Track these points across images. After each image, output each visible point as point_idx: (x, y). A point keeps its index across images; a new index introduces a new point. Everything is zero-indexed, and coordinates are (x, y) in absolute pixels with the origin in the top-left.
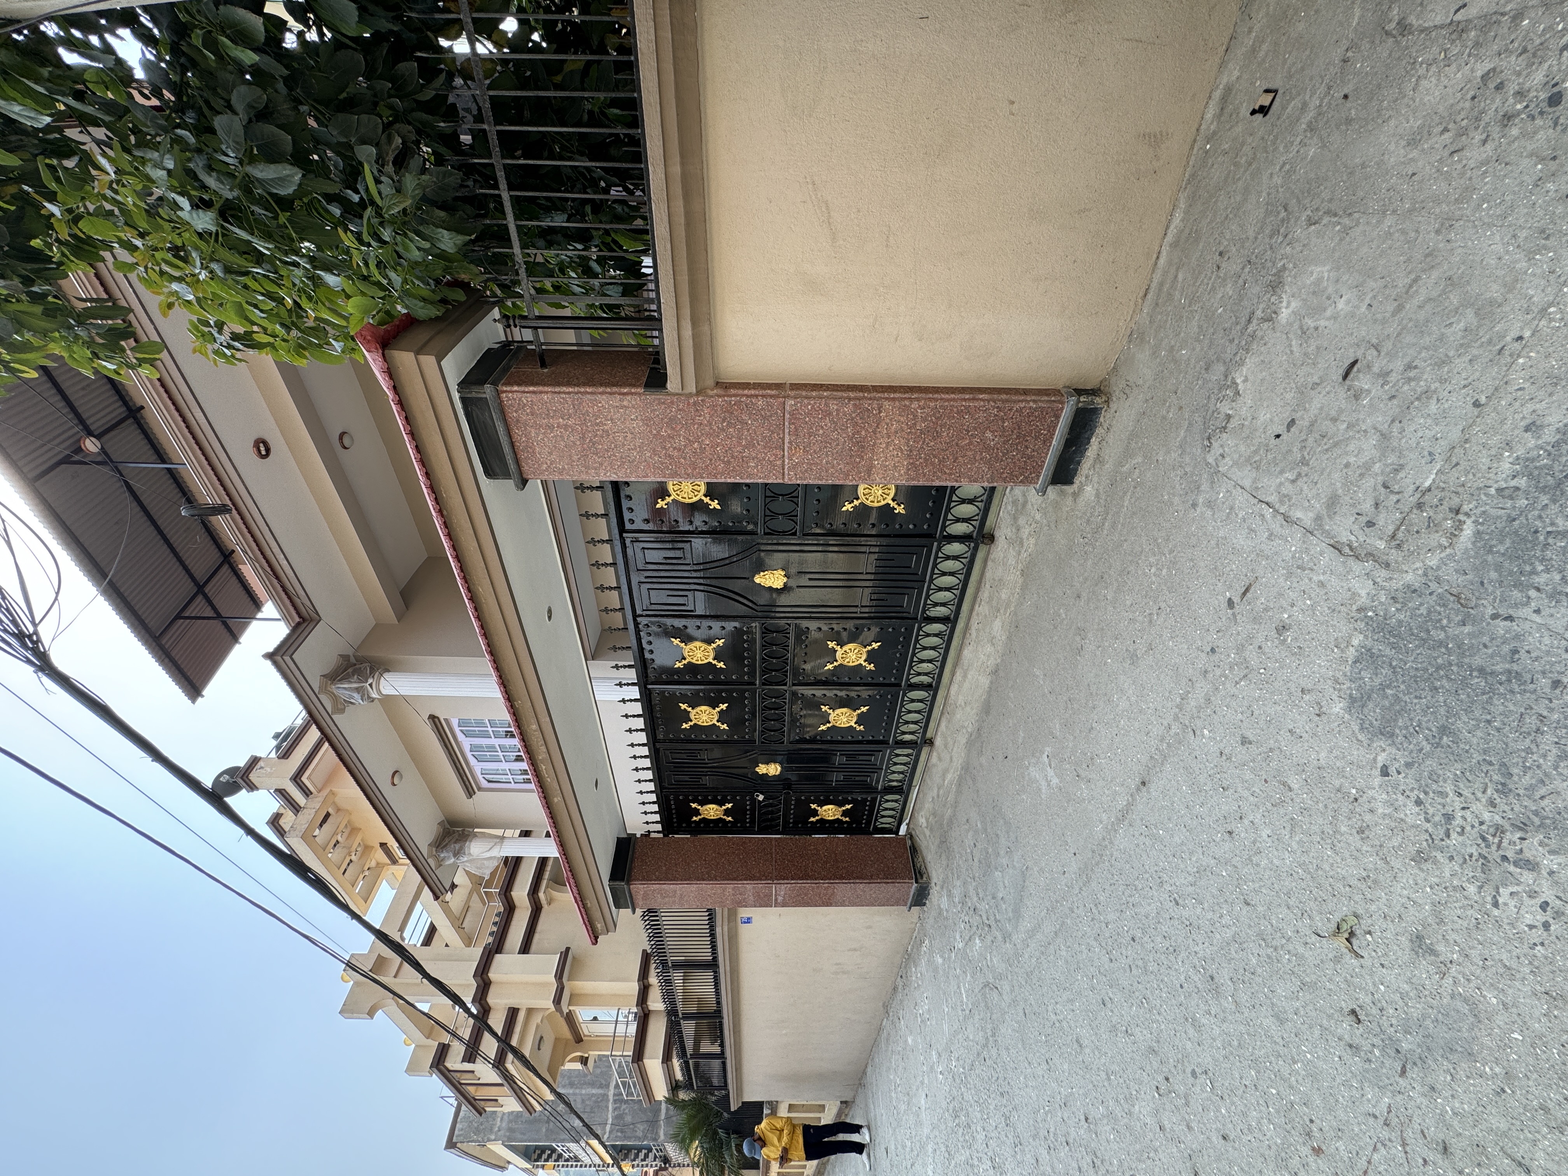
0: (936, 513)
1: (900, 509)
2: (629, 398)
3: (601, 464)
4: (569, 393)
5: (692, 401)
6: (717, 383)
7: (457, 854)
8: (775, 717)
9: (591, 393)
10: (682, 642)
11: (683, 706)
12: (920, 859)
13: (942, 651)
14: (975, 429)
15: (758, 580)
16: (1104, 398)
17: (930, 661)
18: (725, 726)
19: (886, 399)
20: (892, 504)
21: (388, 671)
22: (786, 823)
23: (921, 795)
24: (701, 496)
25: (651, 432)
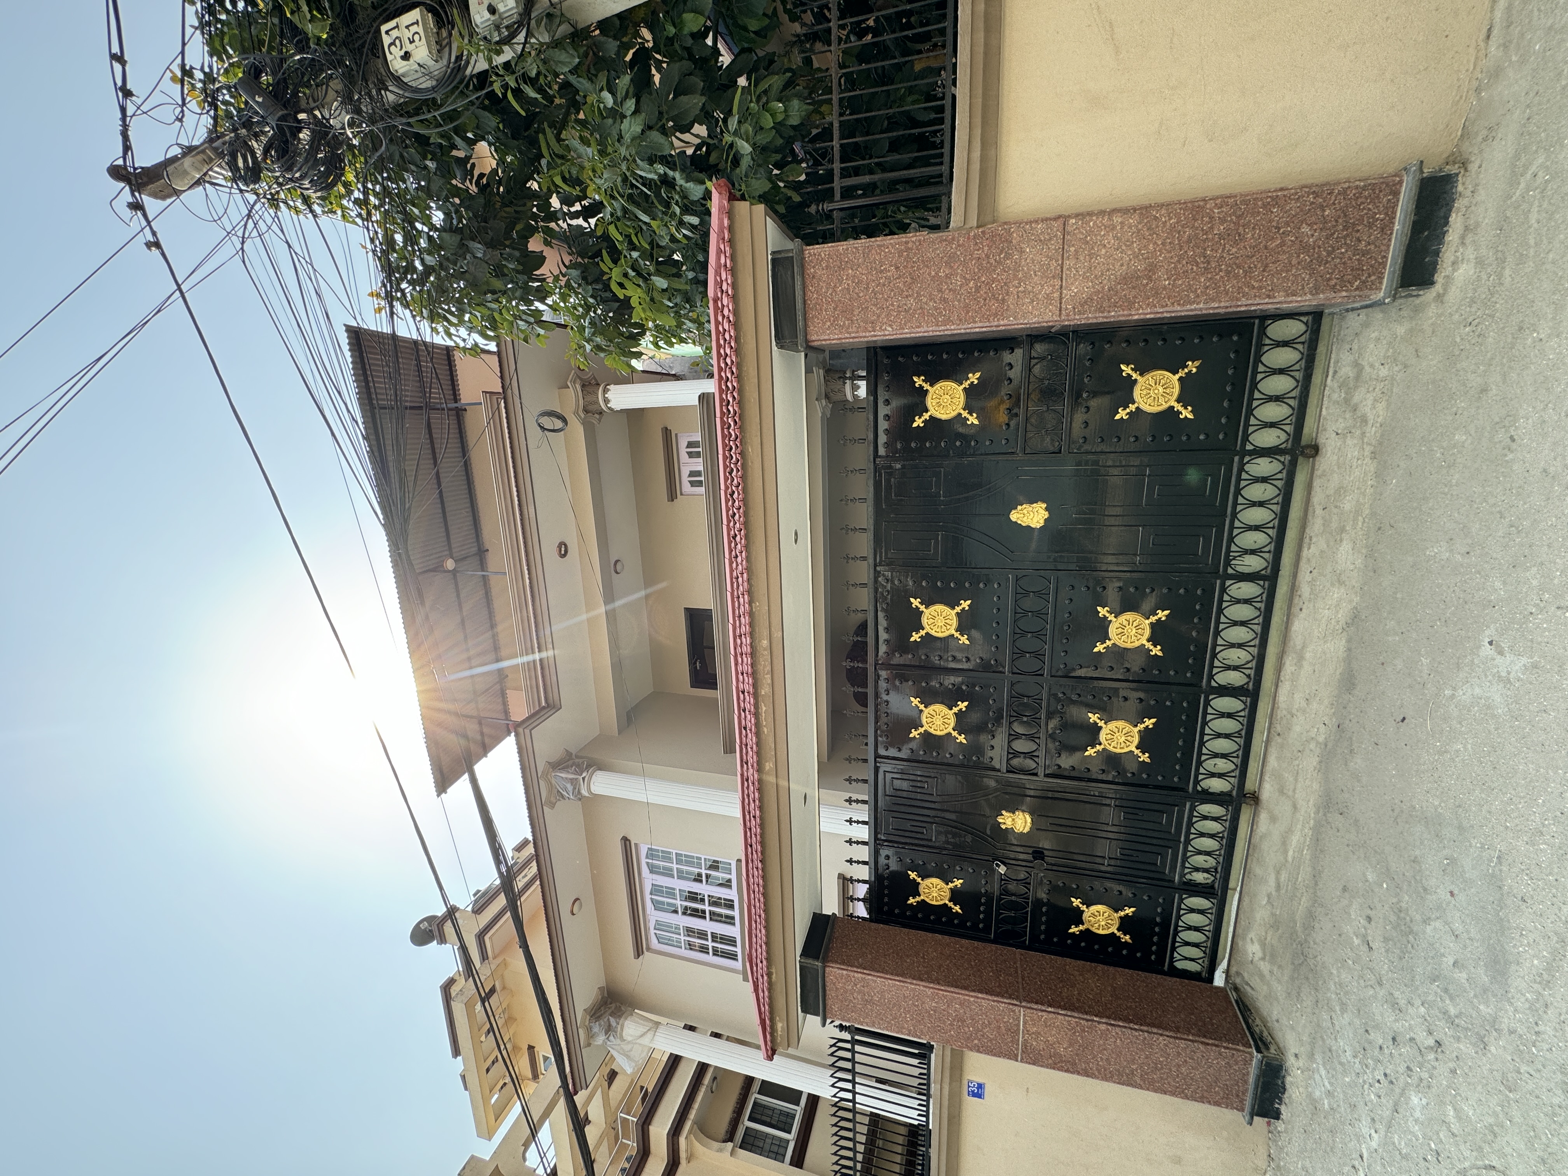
0: (1234, 418)
1: (1186, 413)
2: (914, 239)
10: (922, 603)
11: (915, 702)
12: (1258, 1022)
14: (1287, 224)
15: (1014, 516)
17: (1242, 646)
18: (962, 739)
20: (1177, 407)
21: (601, 769)
22: (1034, 938)
23: (1246, 900)
24: (959, 410)
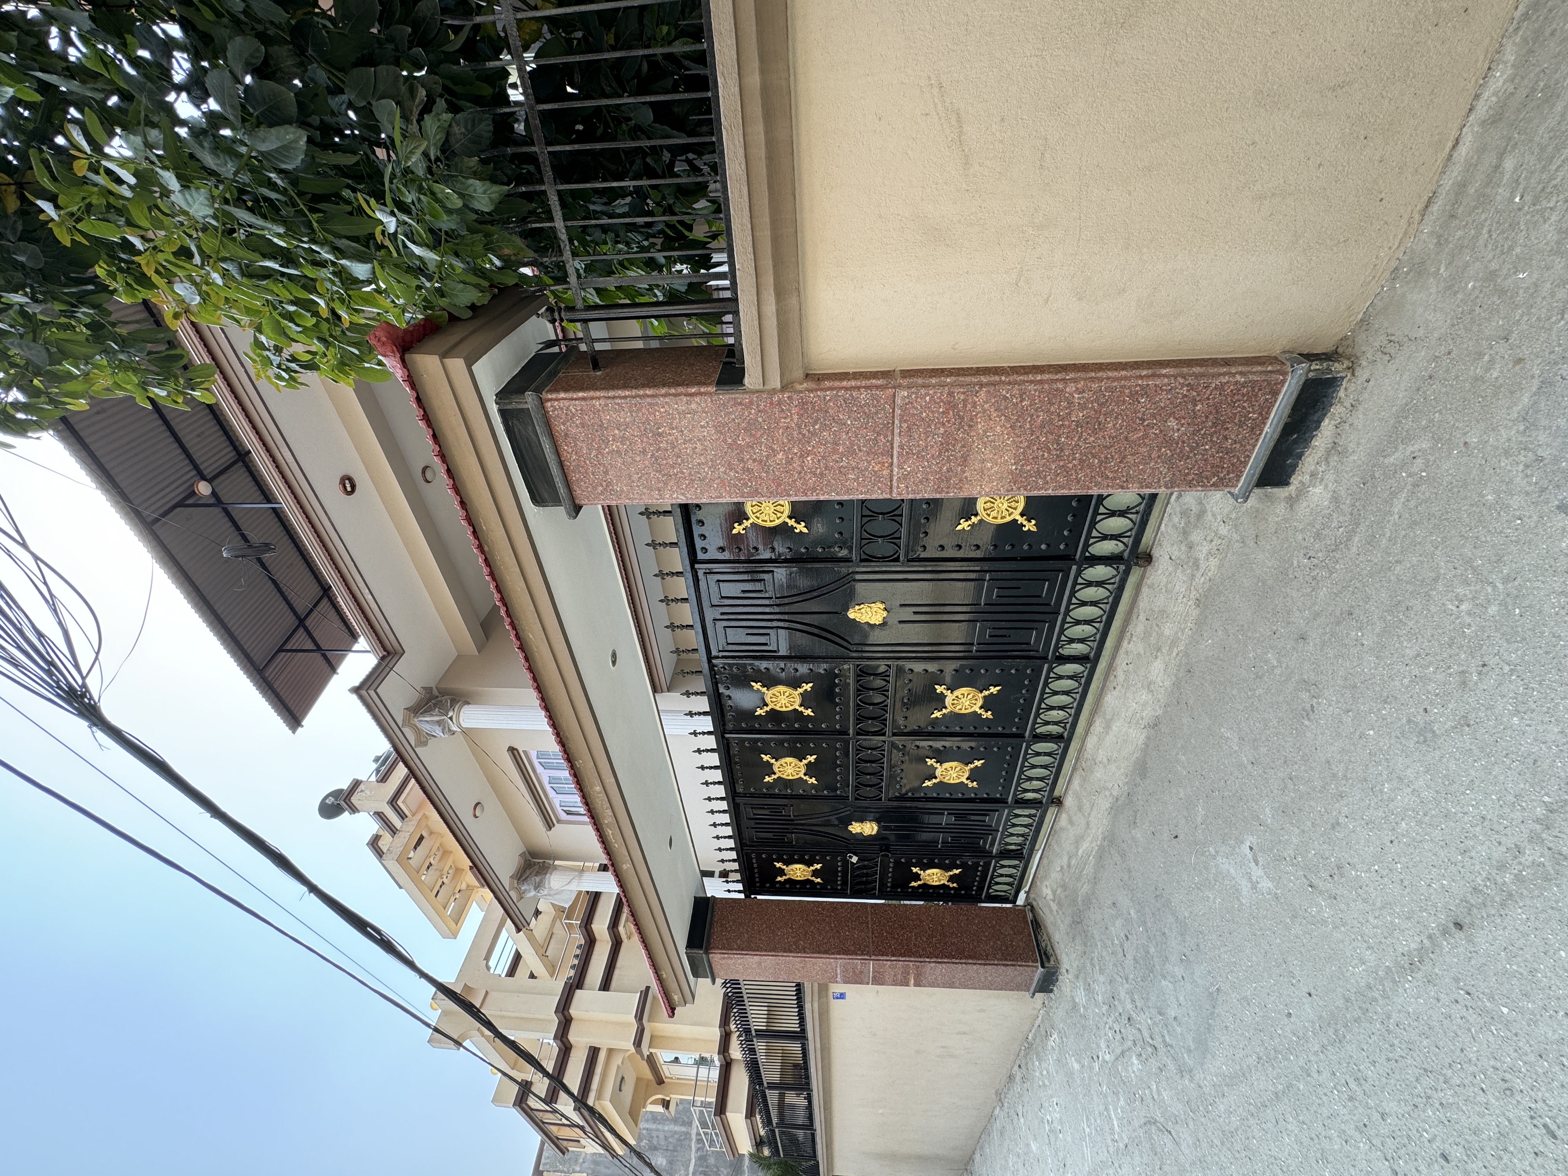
0: (1076, 531)
1: (1030, 526)
2: (697, 399)
3: (666, 484)
4: (625, 397)
5: (775, 399)
6: (807, 375)
7: (537, 887)
8: (871, 771)
9: (652, 396)
10: (763, 686)
11: (766, 758)
12: (1045, 937)
13: (1078, 696)
14: (1154, 416)
16: (1347, 363)
17: (1062, 708)
18: (813, 780)
19: (1031, 382)
20: (1021, 520)
21: (468, 703)
22: (883, 884)
24: (784, 518)
25: (725, 441)
